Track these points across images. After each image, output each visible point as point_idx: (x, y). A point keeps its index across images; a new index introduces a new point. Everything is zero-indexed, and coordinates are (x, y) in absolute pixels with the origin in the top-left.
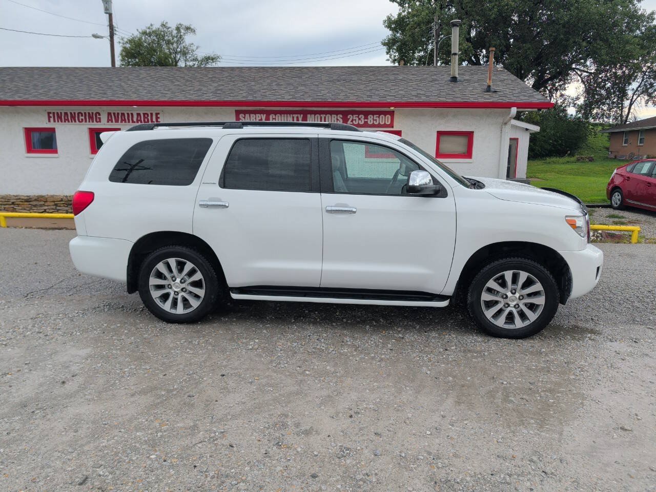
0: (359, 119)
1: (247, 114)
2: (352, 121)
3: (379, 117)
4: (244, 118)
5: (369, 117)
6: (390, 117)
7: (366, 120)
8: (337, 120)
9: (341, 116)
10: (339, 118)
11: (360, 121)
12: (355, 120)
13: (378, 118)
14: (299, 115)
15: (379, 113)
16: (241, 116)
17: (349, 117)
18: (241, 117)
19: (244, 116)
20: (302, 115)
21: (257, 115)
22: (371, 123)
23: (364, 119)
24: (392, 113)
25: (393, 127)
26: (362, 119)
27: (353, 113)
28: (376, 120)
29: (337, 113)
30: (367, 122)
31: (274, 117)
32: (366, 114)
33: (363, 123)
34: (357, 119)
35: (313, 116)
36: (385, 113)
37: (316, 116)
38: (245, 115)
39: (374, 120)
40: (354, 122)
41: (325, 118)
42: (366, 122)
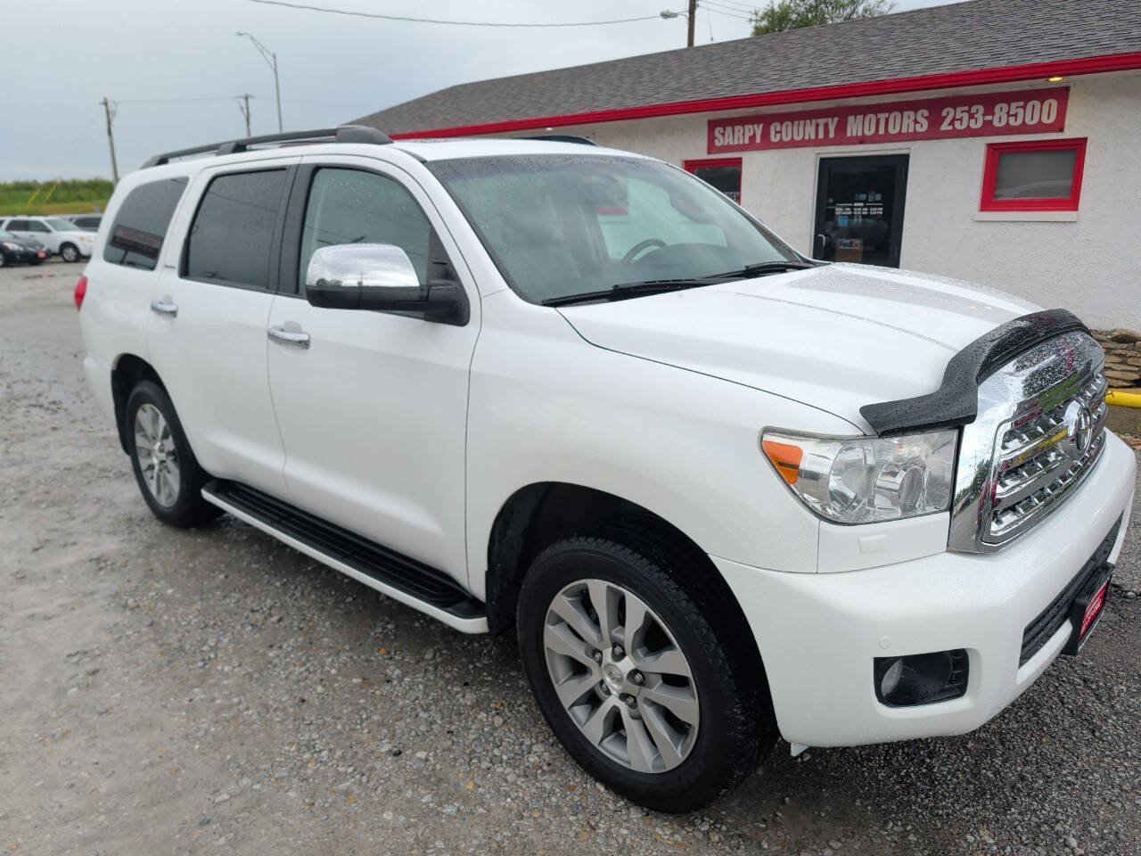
0: (971, 116)
1: (728, 125)
2: (952, 123)
3: (1024, 108)
4: (723, 135)
5: (997, 109)
6: (1054, 103)
7: (988, 118)
8: (916, 122)
9: (926, 113)
10: (920, 119)
11: (972, 121)
12: (961, 119)
13: (1020, 111)
14: (830, 120)
15: (1025, 97)
16: (718, 131)
17: (944, 114)
18: (717, 134)
19: (722, 131)
20: (836, 119)
21: (747, 127)
22: (1003, 123)
23: (984, 115)
24: (1062, 94)
25: (1061, 130)
26: (979, 117)
27: (955, 102)
28: (1016, 115)
29: (914, 106)
30: (991, 122)
31: (778, 129)
32: (989, 102)
33: (979, 125)
34: (966, 116)
35: (860, 117)
36: (1042, 95)
37: (868, 117)
38: (724, 129)
39: (1009, 115)
40: (957, 124)
41: (887, 120)
42: (988, 124)
